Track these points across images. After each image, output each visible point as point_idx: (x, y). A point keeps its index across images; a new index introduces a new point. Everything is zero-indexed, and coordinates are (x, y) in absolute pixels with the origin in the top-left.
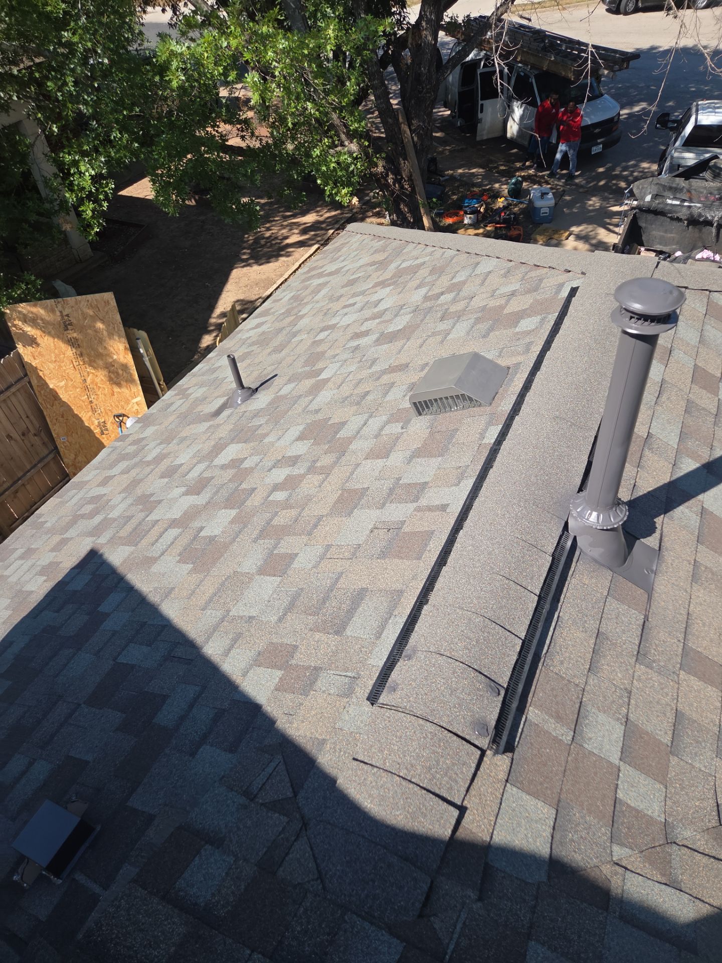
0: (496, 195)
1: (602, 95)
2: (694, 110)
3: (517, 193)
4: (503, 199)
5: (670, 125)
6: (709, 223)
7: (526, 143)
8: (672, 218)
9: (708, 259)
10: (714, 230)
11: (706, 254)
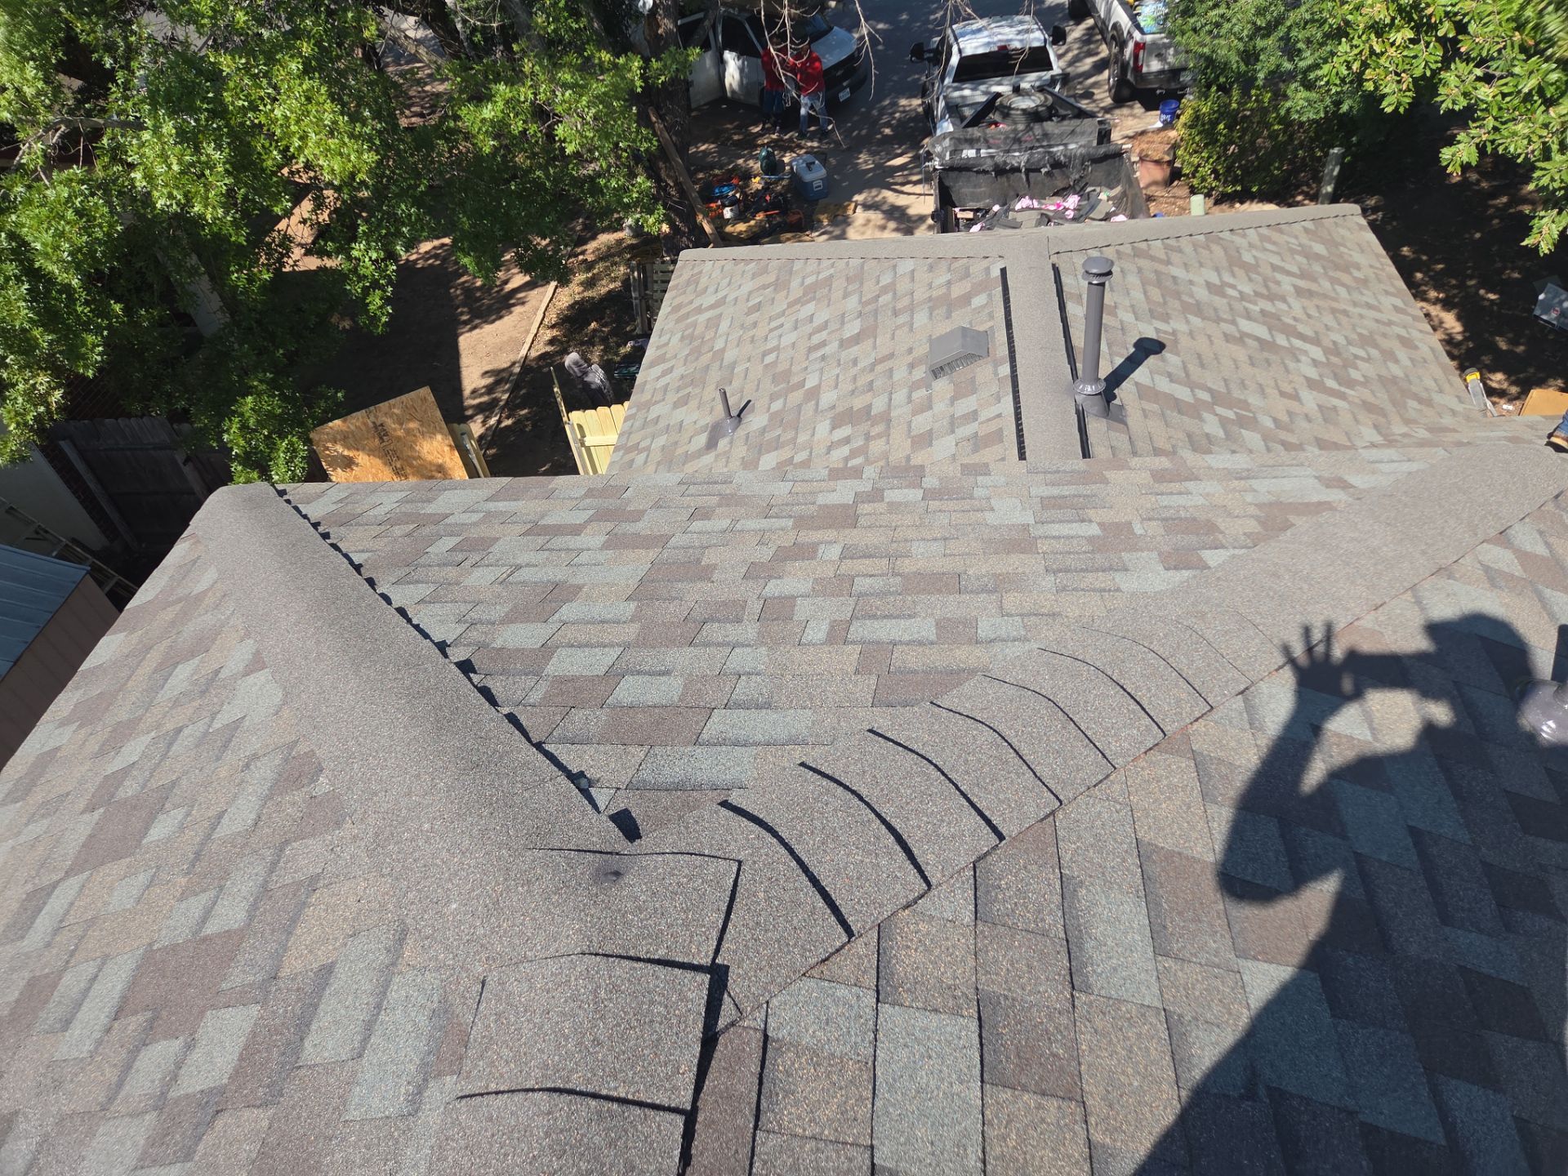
0: (747, 176)
1: (832, 29)
2: (952, 39)
3: (772, 167)
4: (758, 179)
5: (927, 55)
6: (1017, 170)
7: (756, 101)
8: (978, 172)
9: (1028, 208)
10: (1024, 176)
11: (1025, 202)
